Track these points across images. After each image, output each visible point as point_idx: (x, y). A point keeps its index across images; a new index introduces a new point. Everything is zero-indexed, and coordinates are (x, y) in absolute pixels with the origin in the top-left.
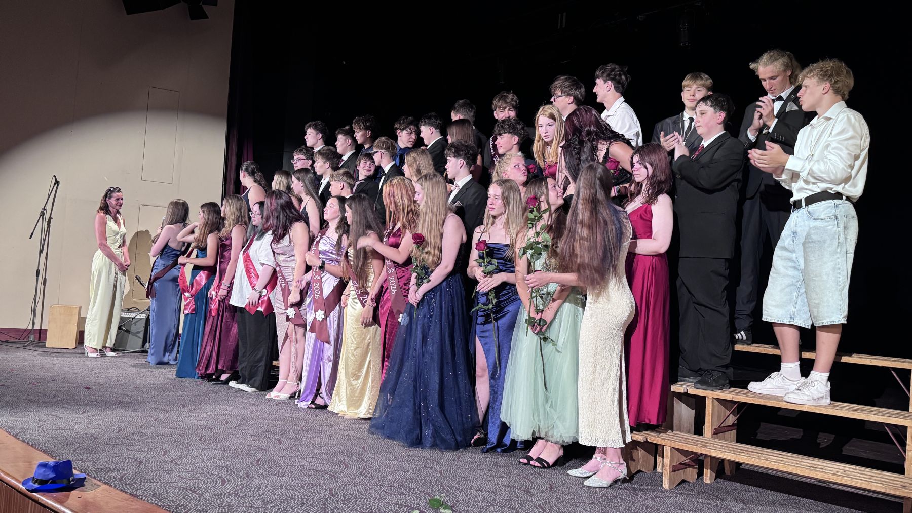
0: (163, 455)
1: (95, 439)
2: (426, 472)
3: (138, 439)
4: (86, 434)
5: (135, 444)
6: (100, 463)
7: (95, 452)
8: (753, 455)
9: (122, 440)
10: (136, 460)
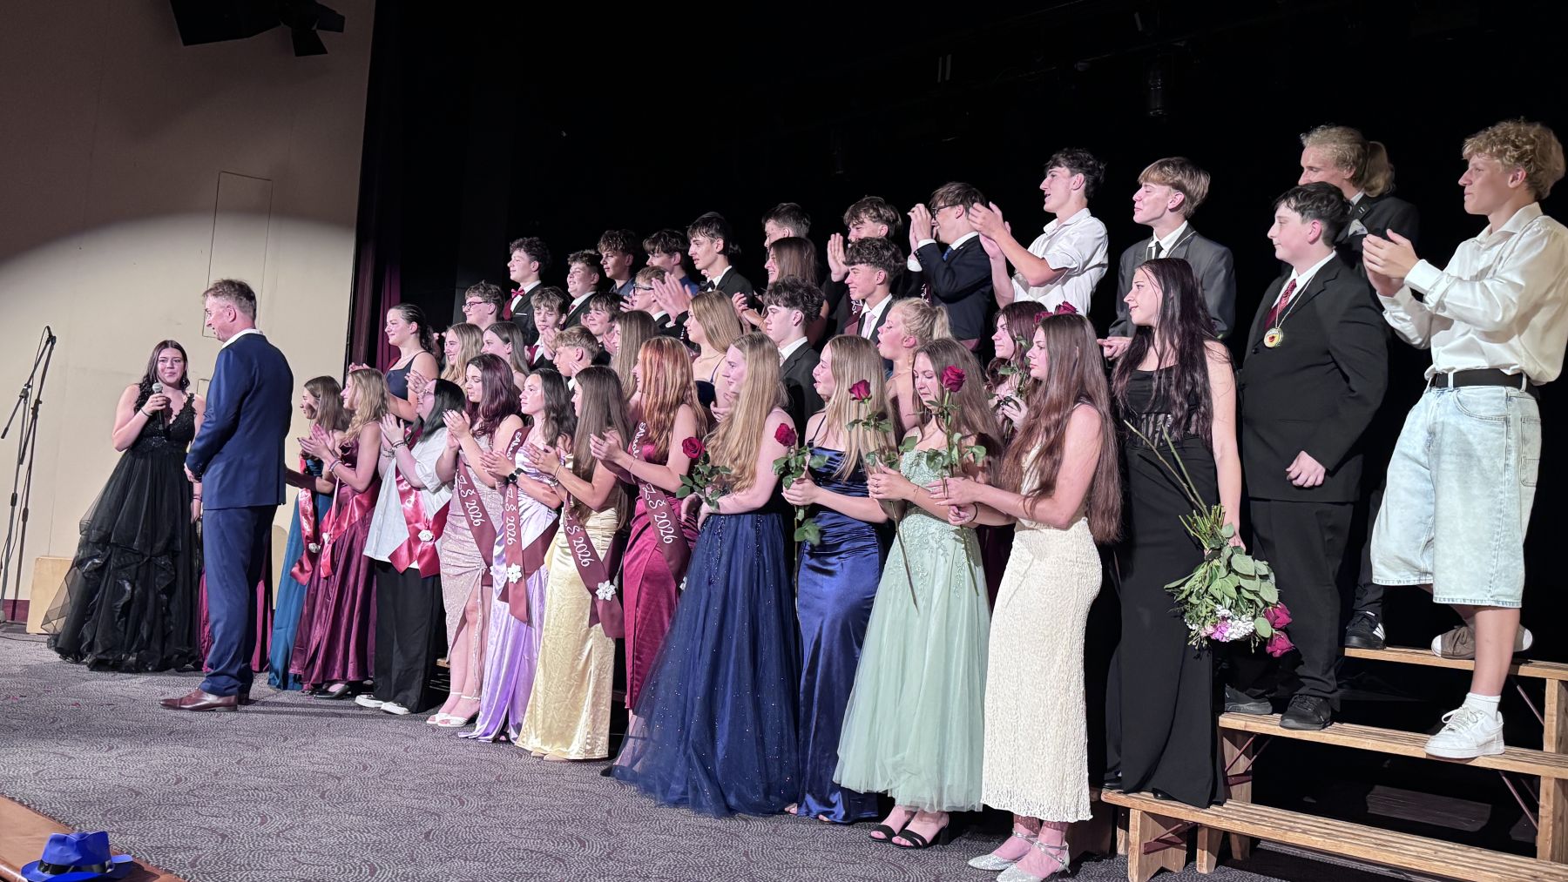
0: (262, 824)
1: (137, 795)
2: (722, 855)
3: (214, 796)
4: (119, 786)
5: (209, 804)
6: (152, 836)
7: (141, 817)
8: (1282, 825)
9: (185, 798)
10: (215, 832)
